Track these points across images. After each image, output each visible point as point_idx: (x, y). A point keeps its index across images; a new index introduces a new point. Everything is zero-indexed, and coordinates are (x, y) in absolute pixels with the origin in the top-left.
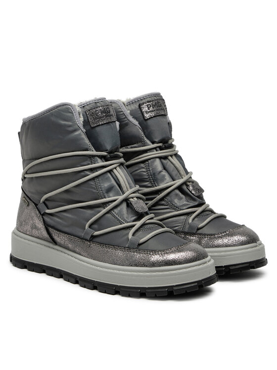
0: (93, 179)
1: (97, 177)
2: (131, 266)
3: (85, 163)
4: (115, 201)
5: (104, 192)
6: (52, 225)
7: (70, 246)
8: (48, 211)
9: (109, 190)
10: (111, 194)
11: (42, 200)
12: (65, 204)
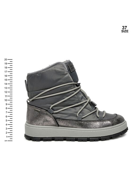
0: (76, 94)
1: (77, 93)
2: (104, 127)
3: (72, 88)
4: (86, 102)
5: (81, 99)
6: (59, 118)
7: (70, 125)
8: (55, 112)
9: (82, 98)
10: (83, 100)
11: (51, 108)
12: (63, 107)
